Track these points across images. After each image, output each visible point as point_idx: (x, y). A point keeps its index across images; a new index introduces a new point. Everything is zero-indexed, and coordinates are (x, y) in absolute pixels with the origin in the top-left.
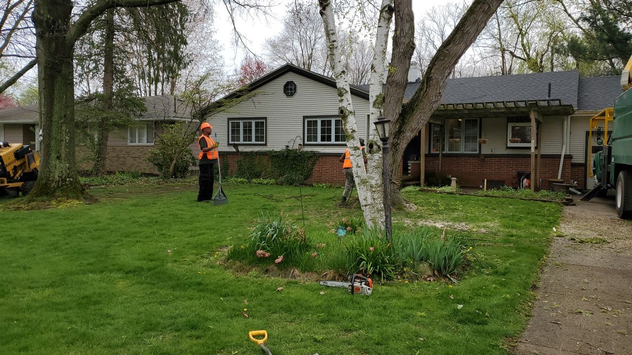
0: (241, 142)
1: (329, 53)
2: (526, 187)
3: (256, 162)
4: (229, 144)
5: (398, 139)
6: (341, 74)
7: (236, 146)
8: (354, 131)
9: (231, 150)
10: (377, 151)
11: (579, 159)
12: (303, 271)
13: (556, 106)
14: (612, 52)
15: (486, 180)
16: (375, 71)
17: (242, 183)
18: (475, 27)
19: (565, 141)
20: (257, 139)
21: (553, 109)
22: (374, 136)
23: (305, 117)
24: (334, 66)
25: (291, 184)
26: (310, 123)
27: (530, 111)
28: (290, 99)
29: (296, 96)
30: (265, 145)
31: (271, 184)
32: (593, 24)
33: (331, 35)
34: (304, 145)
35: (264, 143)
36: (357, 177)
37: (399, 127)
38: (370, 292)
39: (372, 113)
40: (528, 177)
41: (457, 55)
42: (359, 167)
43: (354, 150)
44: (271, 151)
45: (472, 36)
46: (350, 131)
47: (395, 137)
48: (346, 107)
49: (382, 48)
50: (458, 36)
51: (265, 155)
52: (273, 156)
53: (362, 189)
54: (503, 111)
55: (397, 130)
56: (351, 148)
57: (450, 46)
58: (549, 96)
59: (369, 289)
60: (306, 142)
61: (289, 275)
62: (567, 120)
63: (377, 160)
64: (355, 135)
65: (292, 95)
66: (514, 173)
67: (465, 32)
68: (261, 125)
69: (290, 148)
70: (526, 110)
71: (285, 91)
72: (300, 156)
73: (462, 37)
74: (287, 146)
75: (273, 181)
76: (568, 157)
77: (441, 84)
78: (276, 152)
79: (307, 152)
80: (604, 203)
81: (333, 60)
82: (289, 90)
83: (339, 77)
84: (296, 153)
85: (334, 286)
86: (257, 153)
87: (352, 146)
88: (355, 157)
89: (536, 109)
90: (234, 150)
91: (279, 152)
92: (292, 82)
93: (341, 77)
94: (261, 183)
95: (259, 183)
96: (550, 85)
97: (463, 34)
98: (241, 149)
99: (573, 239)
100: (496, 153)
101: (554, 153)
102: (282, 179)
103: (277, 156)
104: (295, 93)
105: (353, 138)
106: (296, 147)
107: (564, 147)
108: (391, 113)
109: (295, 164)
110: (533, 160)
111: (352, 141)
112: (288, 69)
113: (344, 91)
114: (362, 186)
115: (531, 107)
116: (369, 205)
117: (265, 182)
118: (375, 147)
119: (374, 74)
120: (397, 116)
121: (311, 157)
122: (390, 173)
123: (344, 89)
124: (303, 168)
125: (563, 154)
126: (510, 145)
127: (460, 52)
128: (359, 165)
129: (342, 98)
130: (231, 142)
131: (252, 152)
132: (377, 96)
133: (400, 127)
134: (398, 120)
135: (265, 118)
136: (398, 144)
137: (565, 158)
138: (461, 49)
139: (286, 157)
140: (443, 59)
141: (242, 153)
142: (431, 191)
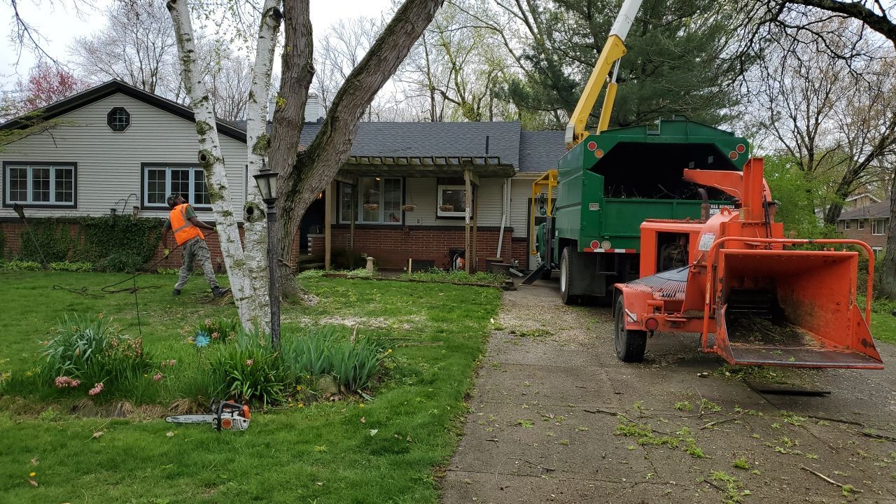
0: (30, 201)
1: (183, 67)
2: (460, 268)
3: (58, 235)
4: (5, 205)
5: (292, 201)
6: (201, 101)
7: (18, 208)
8: (223, 187)
9: (9, 215)
10: (260, 219)
11: (520, 232)
12: (139, 404)
13: (495, 165)
14: (557, 101)
15: (410, 260)
16: (255, 101)
17: (31, 269)
18: (394, 53)
19: (505, 210)
20: (59, 197)
21: (491, 168)
22: (255, 196)
23: (144, 165)
24: (190, 87)
25: (120, 270)
26: (153, 173)
27: (464, 170)
28: (119, 136)
29: (129, 131)
30: (75, 207)
31: (85, 270)
32: (535, 64)
33: (186, 43)
34: (143, 208)
35: (72, 203)
36: (227, 256)
37: (293, 185)
38: (245, 425)
39: (252, 163)
40: (462, 255)
41: (372, 90)
42: (231, 241)
43: (224, 216)
44: (84, 218)
45: (391, 65)
46: (216, 187)
47: (287, 199)
48: (209, 150)
49: (265, 69)
50: (373, 63)
51: (74, 224)
52: (88, 225)
53: (237, 274)
54: (431, 169)
55: (290, 189)
56: (218, 212)
57: (363, 76)
58: (487, 153)
59: (245, 421)
60: (146, 204)
61: (114, 412)
62: (507, 184)
63: (259, 231)
64: (225, 193)
65: (122, 129)
66: (445, 250)
67: (382, 58)
68: (67, 176)
69: (119, 213)
70: (459, 169)
71: (110, 123)
72: (135, 225)
73: (378, 65)
74: (114, 210)
75: (88, 265)
76: (509, 230)
77: (351, 128)
78: (93, 219)
79: (147, 220)
80: (547, 287)
81: (189, 79)
82: (118, 120)
83: (199, 105)
84: (129, 220)
85: (190, 421)
86: (59, 220)
87: (220, 209)
88: (225, 226)
89: (472, 168)
90: (15, 215)
91: (100, 218)
92: (122, 110)
93: (202, 105)
94: (67, 270)
95: (62, 270)
96: (488, 137)
97: (380, 61)
98: (28, 213)
99: (513, 332)
100: (423, 224)
101: (492, 225)
102: (104, 262)
103: (95, 226)
104: (127, 126)
105: (222, 197)
106: (129, 211)
107: (504, 217)
108: (281, 164)
109: (128, 238)
110: (468, 234)
111: (220, 202)
112: (115, 88)
113: (207, 127)
114: (237, 271)
115: (466, 166)
116: (246, 298)
117: (74, 267)
118: (256, 212)
119: (254, 104)
120: (290, 169)
121: (155, 227)
122: (281, 251)
123: (207, 124)
124: (142, 244)
125: (503, 226)
126: (440, 214)
127: (376, 86)
128: (232, 239)
129: (204, 137)
130: (8, 202)
131: (49, 219)
132: (258, 138)
133: (295, 185)
134: (291, 174)
135: (75, 164)
136: (292, 209)
137: (504, 231)
138: (377, 82)
139: (112, 226)
140: (354, 94)
141: (30, 220)
142: (340, 276)
